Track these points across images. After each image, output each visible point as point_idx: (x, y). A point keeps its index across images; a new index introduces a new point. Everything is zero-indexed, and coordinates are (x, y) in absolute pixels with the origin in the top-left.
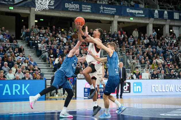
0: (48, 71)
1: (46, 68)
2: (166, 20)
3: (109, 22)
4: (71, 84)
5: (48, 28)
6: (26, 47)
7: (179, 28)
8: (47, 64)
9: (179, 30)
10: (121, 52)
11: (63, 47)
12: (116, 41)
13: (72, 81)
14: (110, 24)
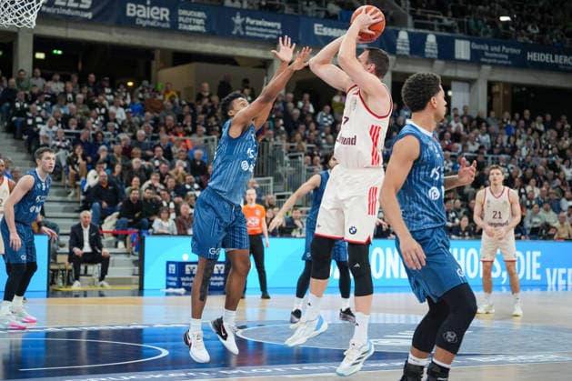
0: (65, 210)
1: (59, 198)
2: (431, 60)
3: (261, 64)
4: (134, 248)
5: (75, 78)
6: (4, 135)
7: (470, 87)
8: (63, 187)
9: (470, 91)
10: (292, 154)
11: (115, 137)
12: (278, 121)
13: (135, 240)
14: (263, 70)
